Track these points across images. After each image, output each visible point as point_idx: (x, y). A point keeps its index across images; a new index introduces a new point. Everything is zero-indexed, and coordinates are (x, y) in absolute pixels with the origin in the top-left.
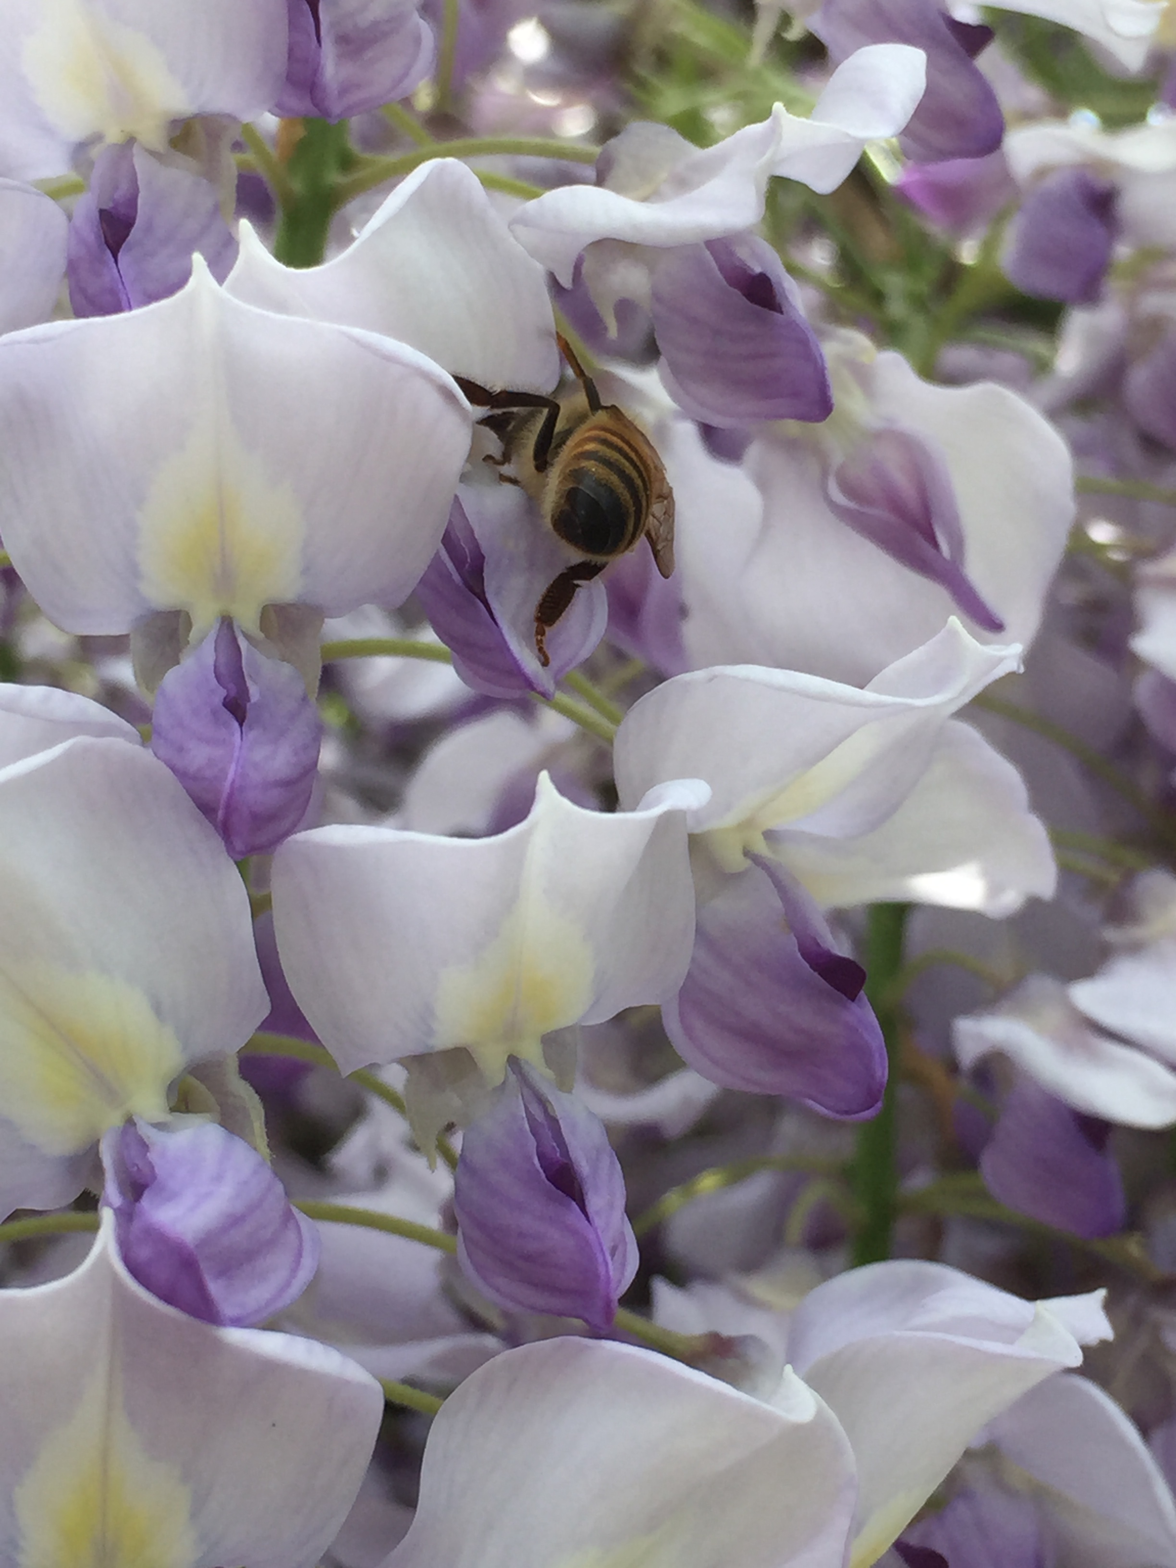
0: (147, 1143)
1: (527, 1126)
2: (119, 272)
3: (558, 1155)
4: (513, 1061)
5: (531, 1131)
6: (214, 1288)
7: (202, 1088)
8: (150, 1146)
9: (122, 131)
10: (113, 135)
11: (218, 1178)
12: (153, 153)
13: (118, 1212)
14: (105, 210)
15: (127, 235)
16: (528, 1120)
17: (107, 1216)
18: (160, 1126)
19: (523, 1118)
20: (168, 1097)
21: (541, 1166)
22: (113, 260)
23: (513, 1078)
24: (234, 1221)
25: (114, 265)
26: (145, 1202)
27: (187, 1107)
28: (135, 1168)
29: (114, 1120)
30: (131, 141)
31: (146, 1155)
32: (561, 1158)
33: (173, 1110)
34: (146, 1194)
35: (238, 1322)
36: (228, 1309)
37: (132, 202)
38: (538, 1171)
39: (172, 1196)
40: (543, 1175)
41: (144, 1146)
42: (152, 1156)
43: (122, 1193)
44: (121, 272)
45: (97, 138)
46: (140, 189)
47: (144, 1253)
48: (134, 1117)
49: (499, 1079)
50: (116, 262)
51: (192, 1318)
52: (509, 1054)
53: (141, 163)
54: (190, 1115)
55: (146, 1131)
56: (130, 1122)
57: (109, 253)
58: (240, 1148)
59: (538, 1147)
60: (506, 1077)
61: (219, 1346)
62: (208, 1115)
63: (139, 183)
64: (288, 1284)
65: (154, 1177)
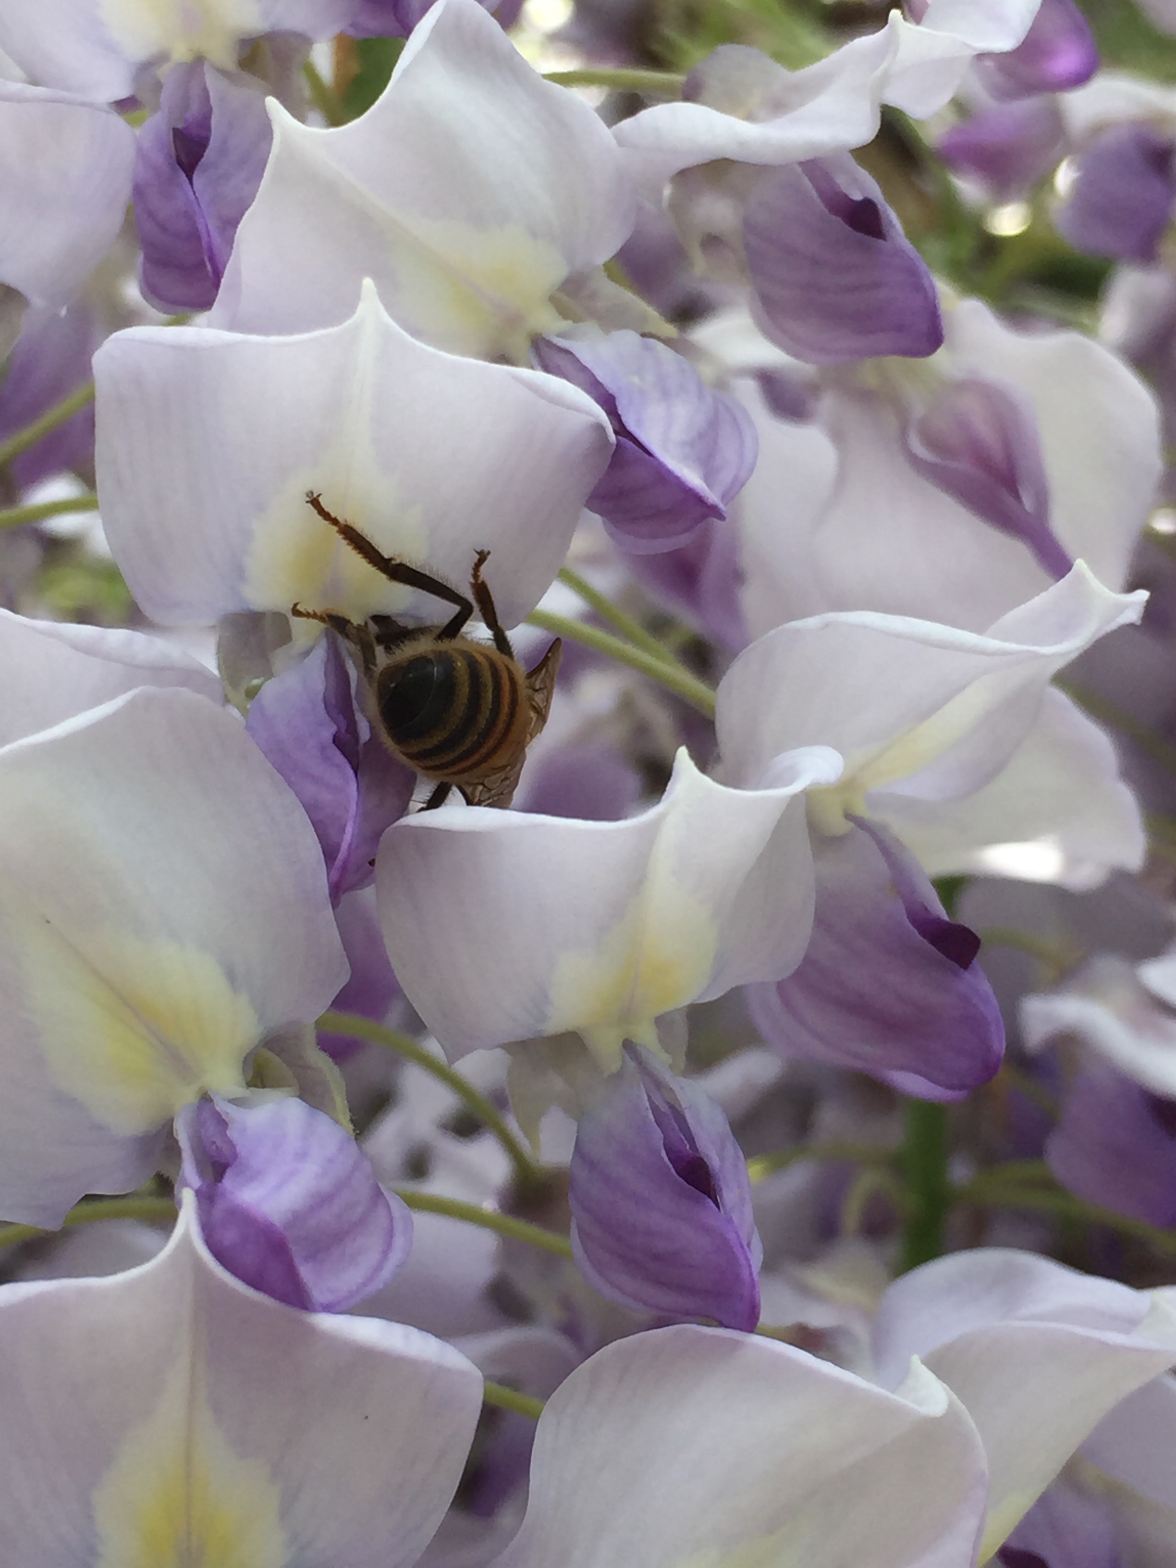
0: (227, 1120)
1: (651, 1117)
2: (194, 194)
3: (688, 1147)
4: (628, 1046)
5: (656, 1121)
6: (305, 1271)
7: (276, 1060)
8: (229, 1123)
9: (190, 50)
10: (181, 53)
11: (302, 1156)
12: (223, 72)
13: (198, 1193)
14: (178, 129)
15: (202, 156)
16: (652, 1109)
17: (188, 1199)
18: (236, 1102)
19: (647, 1108)
20: (244, 1070)
21: (669, 1159)
22: (187, 181)
23: (632, 1065)
24: (321, 1200)
25: (189, 186)
26: (228, 1182)
27: (262, 1081)
28: (214, 1147)
29: (188, 1096)
30: (198, 61)
31: (225, 1131)
32: (691, 1152)
33: (250, 1084)
34: (229, 1173)
35: (329, 1308)
36: (318, 1295)
37: (205, 122)
38: (668, 1166)
39: (255, 1176)
40: (673, 1171)
41: (222, 1123)
42: (232, 1133)
43: (201, 1173)
44: (197, 195)
45: (162, 57)
46: (214, 109)
47: (229, 1236)
48: (209, 1093)
49: (614, 1066)
50: (191, 183)
51: (282, 1304)
52: (624, 1038)
53: (213, 83)
54: (266, 1090)
55: (222, 1107)
56: (206, 1099)
57: (183, 176)
58: (323, 1124)
59: (665, 1138)
60: (624, 1062)
61: (312, 1332)
62: (288, 1089)
63: (212, 102)
64: (379, 1267)
65: (235, 1156)
